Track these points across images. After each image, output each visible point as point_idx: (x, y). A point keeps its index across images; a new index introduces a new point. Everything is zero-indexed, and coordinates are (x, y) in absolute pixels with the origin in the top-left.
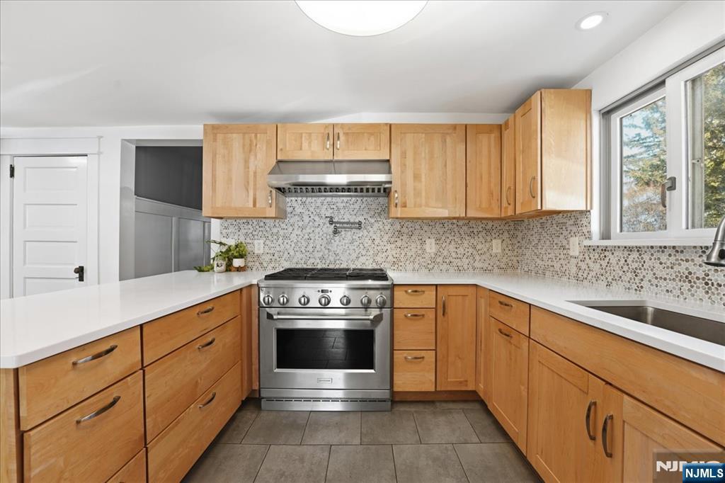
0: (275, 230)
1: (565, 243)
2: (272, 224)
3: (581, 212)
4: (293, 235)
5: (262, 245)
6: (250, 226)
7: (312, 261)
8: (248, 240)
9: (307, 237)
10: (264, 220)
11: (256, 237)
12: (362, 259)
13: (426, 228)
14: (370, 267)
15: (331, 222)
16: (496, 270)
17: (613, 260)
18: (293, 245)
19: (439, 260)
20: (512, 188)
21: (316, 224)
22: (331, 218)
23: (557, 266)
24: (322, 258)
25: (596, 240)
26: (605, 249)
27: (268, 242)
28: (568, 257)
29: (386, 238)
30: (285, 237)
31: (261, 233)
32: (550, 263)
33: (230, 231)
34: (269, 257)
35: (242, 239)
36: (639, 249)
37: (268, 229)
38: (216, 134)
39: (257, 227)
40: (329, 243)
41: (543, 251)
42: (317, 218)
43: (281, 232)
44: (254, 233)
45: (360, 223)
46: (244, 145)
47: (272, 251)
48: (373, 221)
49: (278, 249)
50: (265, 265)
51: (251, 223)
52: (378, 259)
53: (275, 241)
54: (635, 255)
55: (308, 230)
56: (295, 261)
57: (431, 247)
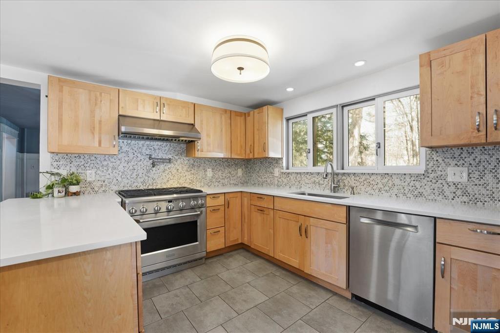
0: (105, 163)
1: (272, 171)
2: (102, 159)
3: (279, 158)
4: (121, 166)
5: (94, 174)
6: (81, 160)
7: (136, 184)
8: (80, 170)
9: (131, 168)
10: (95, 156)
11: (88, 168)
12: (171, 182)
13: (207, 162)
14: (176, 186)
15: (150, 158)
16: (240, 184)
17: (292, 177)
18: (121, 174)
19: (214, 180)
20: (252, 145)
21: (139, 159)
22: (150, 155)
23: (269, 181)
24: (143, 182)
25: (285, 170)
26: (289, 174)
27: (99, 172)
28: (274, 177)
29: (185, 168)
30: (114, 168)
31: (92, 165)
32: (265, 180)
33: (61, 163)
34: (100, 183)
35: (74, 170)
36: (300, 173)
37: (99, 162)
38: (62, 87)
39: (89, 160)
40: (148, 172)
41: (262, 175)
42: (139, 155)
43: (111, 165)
44: (86, 165)
45: (170, 160)
46: (90, 100)
47: (103, 178)
48: (177, 158)
49: (108, 176)
50: (96, 189)
51: (82, 157)
52: (181, 181)
53: (105, 171)
54: (299, 175)
55: (132, 163)
56: (122, 185)
57: (210, 173)
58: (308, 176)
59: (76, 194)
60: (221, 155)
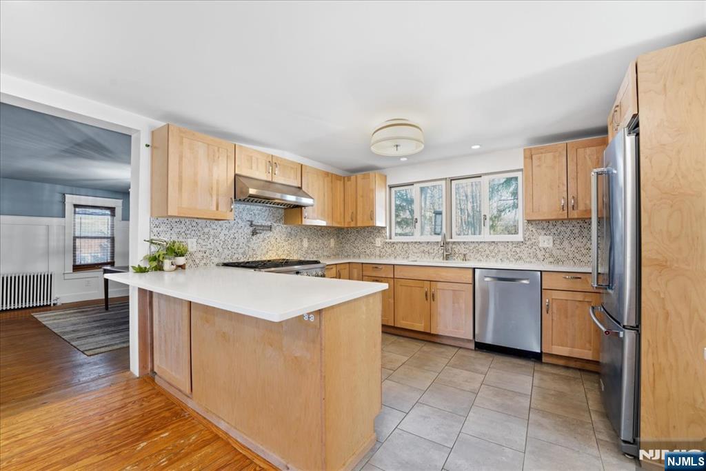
0: (206, 230)
1: (372, 240)
2: (204, 225)
3: (382, 228)
4: (222, 235)
5: (195, 243)
6: (182, 225)
7: (236, 256)
8: (181, 239)
9: (232, 236)
10: (197, 220)
11: (189, 236)
12: (270, 253)
13: (303, 231)
14: (275, 258)
15: (251, 225)
16: (332, 257)
17: (397, 247)
18: (222, 243)
19: (309, 251)
20: (355, 212)
21: (239, 226)
22: (252, 222)
23: (368, 252)
24: (244, 253)
25: (388, 240)
26: (394, 243)
27: (200, 241)
28: (375, 247)
29: (283, 237)
30: (215, 237)
31: (193, 232)
32: (363, 250)
33: (161, 229)
34: (201, 254)
35: (174, 238)
36: (407, 243)
37: (200, 229)
39: (190, 227)
40: (248, 241)
41: (359, 245)
42: (240, 221)
43: (212, 232)
44: (187, 232)
45: (271, 227)
47: (204, 249)
48: (275, 225)
49: (209, 246)
50: (197, 261)
51: (183, 222)
52: (279, 253)
53: (206, 240)
54: (406, 245)
55: (233, 231)
56: (223, 257)
57: (305, 243)
58: (416, 246)
59: (182, 267)
60: (323, 223)
